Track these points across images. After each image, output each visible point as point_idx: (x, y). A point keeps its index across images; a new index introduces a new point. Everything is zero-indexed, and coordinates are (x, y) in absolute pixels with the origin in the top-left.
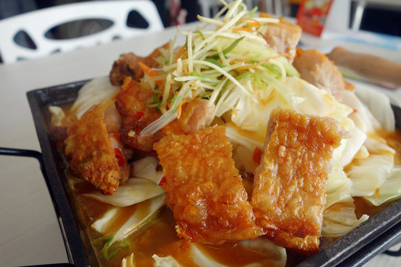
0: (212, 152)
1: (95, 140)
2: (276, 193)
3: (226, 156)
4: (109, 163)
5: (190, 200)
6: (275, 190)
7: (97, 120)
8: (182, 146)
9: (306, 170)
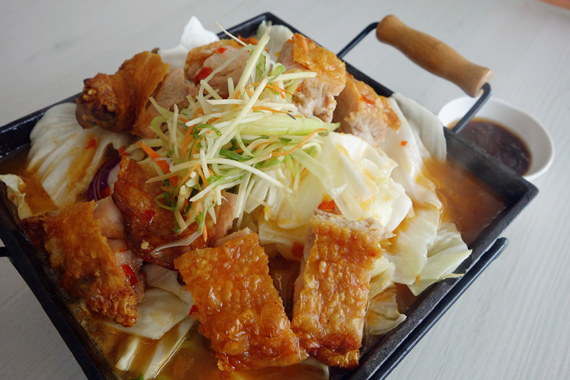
0: (246, 270)
1: (94, 256)
2: (318, 311)
3: (262, 273)
4: (120, 288)
5: (230, 337)
6: (317, 307)
7: (92, 230)
8: (210, 265)
9: (347, 283)
